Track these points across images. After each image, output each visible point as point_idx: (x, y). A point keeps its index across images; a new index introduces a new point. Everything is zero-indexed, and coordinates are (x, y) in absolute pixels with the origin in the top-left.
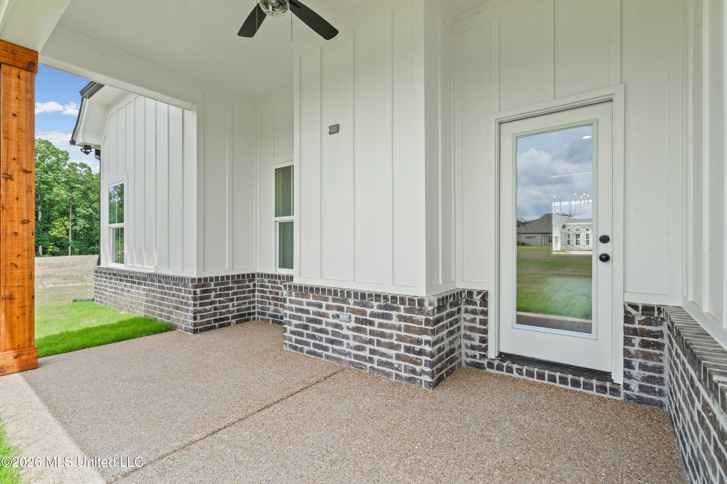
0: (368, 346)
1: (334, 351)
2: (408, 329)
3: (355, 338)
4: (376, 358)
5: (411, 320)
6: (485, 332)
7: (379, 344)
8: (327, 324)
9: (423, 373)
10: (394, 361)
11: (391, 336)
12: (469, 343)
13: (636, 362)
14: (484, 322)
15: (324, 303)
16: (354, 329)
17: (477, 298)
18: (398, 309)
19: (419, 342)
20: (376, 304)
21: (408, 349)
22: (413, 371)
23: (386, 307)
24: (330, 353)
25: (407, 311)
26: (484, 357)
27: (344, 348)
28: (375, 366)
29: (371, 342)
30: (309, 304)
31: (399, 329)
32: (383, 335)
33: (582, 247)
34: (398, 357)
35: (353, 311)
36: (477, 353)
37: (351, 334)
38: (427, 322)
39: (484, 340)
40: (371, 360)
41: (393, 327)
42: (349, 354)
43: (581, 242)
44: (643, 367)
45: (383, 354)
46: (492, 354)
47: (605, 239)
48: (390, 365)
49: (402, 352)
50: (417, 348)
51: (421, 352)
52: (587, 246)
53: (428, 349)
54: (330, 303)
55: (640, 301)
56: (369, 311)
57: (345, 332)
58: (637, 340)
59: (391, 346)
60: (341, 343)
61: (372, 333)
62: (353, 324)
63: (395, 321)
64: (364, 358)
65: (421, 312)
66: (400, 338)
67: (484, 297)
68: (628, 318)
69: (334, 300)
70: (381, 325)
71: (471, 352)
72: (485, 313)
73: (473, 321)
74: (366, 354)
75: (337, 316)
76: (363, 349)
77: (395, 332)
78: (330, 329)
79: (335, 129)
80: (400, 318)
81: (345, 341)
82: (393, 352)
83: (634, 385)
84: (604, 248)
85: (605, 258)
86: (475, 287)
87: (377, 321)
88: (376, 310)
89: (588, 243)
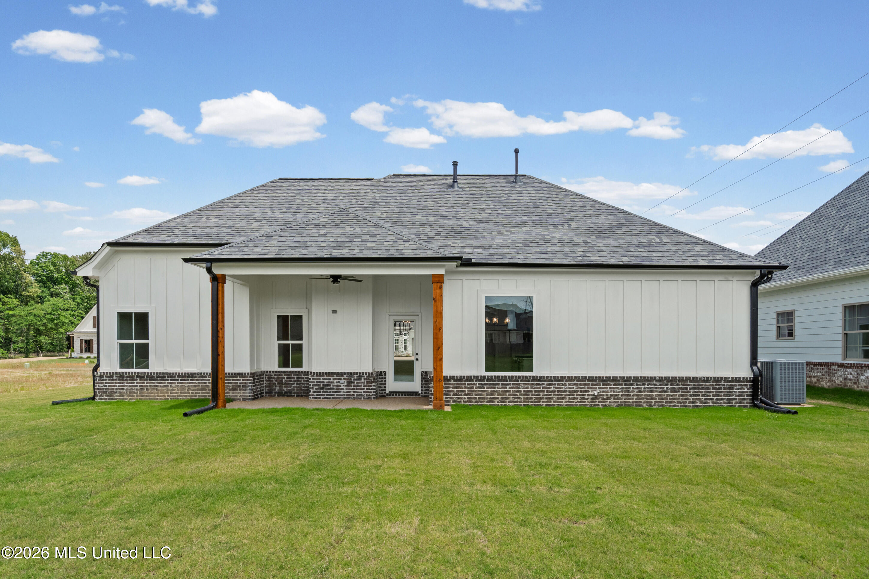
0: (352, 391)
1: (337, 395)
2: (367, 382)
3: (346, 389)
4: (355, 394)
5: (369, 379)
6: (385, 384)
7: (357, 389)
8: (333, 386)
9: (373, 395)
10: (362, 394)
11: (361, 386)
12: (380, 389)
13: (424, 386)
14: (385, 381)
15: (332, 378)
16: (346, 386)
17: (383, 373)
18: (364, 377)
19: (371, 386)
20: (355, 376)
21: (367, 389)
22: (370, 395)
23: (359, 377)
24: (335, 396)
25: (367, 377)
26: (385, 393)
27: (342, 393)
28: (355, 397)
29: (353, 389)
30: (323, 379)
31: (364, 383)
32: (358, 386)
33: (400, 353)
34: (364, 392)
35: (346, 379)
36: (383, 392)
37: (345, 387)
38: (374, 379)
39: (385, 387)
40: (353, 395)
41: (362, 383)
42: (344, 395)
43: (399, 347)
44: (425, 387)
45: (358, 392)
46: (387, 392)
47: (417, 354)
48: (361, 395)
49: (365, 390)
50: (371, 388)
51: (372, 389)
52: (405, 351)
53: (374, 387)
54: (335, 377)
55: (424, 371)
56: (353, 378)
57: (342, 387)
58: (424, 380)
59: (361, 389)
60: (340, 392)
61: (354, 386)
62: (346, 384)
63: (363, 381)
64: (351, 395)
65: (372, 377)
66: (364, 386)
67: (385, 373)
68: (422, 375)
69: (337, 376)
70: (357, 383)
71: (381, 392)
72: (385, 378)
73: (382, 381)
74: (352, 393)
75: (339, 382)
76: (350, 392)
77: (363, 384)
78: (335, 387)
79: (334, 312)
80: (365, 379)
81: (342, 391)
82: (362, 391)
83: (423, 392)
84: (417, 357)
85: (417, 360)
86: (382, 370)
87: (356, 381)
88: (355, 378)
89: (405, 349)
